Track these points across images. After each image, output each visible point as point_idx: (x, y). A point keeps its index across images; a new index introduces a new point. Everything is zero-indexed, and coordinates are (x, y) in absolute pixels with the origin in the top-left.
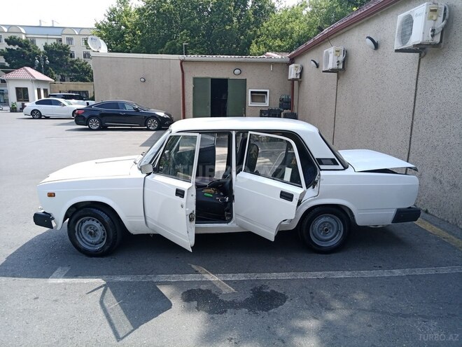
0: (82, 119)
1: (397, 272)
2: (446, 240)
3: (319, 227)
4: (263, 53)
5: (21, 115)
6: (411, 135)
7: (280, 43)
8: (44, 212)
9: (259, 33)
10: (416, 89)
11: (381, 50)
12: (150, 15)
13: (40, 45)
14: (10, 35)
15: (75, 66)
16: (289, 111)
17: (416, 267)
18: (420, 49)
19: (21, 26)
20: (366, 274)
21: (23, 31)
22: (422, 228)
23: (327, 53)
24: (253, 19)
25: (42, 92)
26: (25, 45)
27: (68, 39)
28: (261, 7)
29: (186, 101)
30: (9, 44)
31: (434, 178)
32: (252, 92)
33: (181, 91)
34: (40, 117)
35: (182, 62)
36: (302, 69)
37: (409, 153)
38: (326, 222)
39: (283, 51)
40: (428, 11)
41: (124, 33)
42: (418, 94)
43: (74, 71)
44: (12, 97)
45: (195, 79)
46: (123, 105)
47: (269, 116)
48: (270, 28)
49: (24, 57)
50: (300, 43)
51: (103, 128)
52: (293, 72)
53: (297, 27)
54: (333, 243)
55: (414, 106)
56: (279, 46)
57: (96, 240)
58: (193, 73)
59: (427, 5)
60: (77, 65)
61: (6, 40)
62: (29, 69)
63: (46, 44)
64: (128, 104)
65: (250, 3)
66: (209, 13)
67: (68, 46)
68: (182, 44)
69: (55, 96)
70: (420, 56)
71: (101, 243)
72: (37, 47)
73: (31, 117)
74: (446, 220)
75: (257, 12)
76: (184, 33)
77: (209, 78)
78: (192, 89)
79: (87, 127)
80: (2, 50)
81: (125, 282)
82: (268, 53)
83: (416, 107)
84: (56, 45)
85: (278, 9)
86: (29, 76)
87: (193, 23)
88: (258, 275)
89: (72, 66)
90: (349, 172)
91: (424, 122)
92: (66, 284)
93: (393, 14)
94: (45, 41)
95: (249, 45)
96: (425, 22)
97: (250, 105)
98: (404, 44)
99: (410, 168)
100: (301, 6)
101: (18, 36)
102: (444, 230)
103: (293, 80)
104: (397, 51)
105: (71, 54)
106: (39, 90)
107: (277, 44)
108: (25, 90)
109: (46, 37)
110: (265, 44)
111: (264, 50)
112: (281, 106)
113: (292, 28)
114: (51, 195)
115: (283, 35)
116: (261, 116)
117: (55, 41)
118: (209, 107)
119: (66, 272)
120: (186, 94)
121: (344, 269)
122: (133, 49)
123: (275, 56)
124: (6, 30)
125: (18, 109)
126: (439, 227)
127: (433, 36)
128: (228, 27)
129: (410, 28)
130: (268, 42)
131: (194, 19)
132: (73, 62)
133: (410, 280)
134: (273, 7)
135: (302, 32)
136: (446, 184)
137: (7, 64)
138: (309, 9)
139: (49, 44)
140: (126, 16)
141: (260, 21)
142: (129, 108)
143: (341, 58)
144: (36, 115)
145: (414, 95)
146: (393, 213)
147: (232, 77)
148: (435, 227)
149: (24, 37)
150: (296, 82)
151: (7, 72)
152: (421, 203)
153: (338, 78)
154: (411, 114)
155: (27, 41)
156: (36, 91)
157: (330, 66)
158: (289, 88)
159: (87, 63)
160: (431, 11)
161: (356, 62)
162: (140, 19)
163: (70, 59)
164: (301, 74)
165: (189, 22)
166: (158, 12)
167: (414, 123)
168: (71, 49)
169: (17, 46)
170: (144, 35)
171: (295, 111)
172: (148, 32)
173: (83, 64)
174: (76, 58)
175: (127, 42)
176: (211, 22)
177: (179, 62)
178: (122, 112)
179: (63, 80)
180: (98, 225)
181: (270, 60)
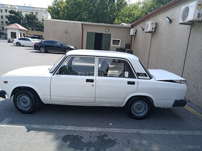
0: (37, 48)
1: (173, 132)
2: (198, 117)
3: (136, 106)
4: (120, 23)
5: (12, 44)
6: (184, 64)
7: (128, 19)
8: (2, 90)
9: (119, 14)
10: (188, 43)
11: (173, 23)
12: (71, 4)
13: (24, 14)
14: (11, 9)
15: (38, 24)
16: (129, 50)
17: (183, 130)
18: (192, 23)
19: (16, 6)
20: (157, 132)
21: (17, 8)
22: (187, 110)
23: (148, 23)
24: (116, 8)
25: (22, 34)
26: (17, 14)
27: (36, 12)
28: (121, 3)
29: (83, 42)
30: (10, 13)
31: (194, 86)
32: (113, 40)
33: (81, 38)
34: (20, 45)
35: (82, 24)
36: (136, 31)
37: (183, 73)
38: (140, 104)
39: (129, 23)
40: (197, 5)
41: (60, 11)
42: (189, 45)
43: (38, 26)
44: (9, 36)
45: (88, 33)
46: (56, 42)
47: (120, 51)
48: (124, 12)
49: (16, 19)
50: (137, 20)
51: (46, 52)
52: (132, 32)
53: (136, 13)
54: (142, 114)
55: (187, 50)
56: (128, 21)
57: (26, 106)
58: (87, 30)
59: (197, 2)
60: (39, 24)
61: (9, 11)
62: (17, 24)
63: (26, 14)
64: (58, 42)
65: (116, 1)
66: (98, 4)
67: (36, 15)
68: (84, 17)
69: (27, 37)
70: (191, 27)
71: (29, 107)
72: (22, 15)
73: (16, 45)
74: (199, 106)
75: (119, 5)
76: (86, 13)
77: (94, 33)
78: (86, 37)
79: (39, 51)
80: (7, 16)
81: (37, 128)
82: (122, 23)
83: (188, 51)
84: (30, 15)
85: (128, 4)
86: (17, 27)
87: (90, 8)
88: (103, 129)
89: (37, 24)
90: (153, 80)
91: (191, 58)
92: (7, 127)
93: (179, 6)
94: (26, 13)
95: (114, 19)
96: (195, 10)
97: (112, 46)
98: (184, 21)
99: (183, 80)
100: (139, 3)
101: (14, 10)
102: (197, 111)
103: (132, 36)
104: (180, 24)
105: (37, 19)
106: (21, 34)
107: (127, 20)
108: (15, 33)
109: (26, 11)
110: (121, 19)
111: (121, 22)
112: (126, 47)
113: (134, 13)
114: (6, 82)
115: (129, 16)
116: (117, 51)
117: (30, 13)
118: (93, 45)
119: (9, 121)
120: (83, 39)
121: (147, 129)
122: (63, 18)
123: (125, 24)
124: (9, 7)
125: (11, 41)
126: (195, 110)
127: (198, 17)
128: (106, 11)
129: (187, 13)
130: (122, 18)
131: (91, 6)
132: (37, 23)
133: (179, 137)
134: (126, 3)
135: (138, 15)
136: (200, 89)
137: (9, 22)
138: (142, 5)
139: (28, 14)
140: (61, 4)
141: (120, 9)
142: (58, 44)
143: (154, 26)
144: (18, 44)
145: (187, 45)
146: (173, 102)
147: (104, 32)
148: (193, 109)
149: (17, 11)
150: (133, 37)
151: (8, 25)
152: (187, 97)
153: (152, 36)
154: (185, 54)
155: (18, 12)
156: (20, 34)
157: (149, 30)
158: (130, 39)
159: (43, 23)
160: (198, 5)
161: (161, 29)
162: (67, 5)
163: (36, 21)
164: (136, 33)
165: (89, 8)
166: (75, 2)
167: (186, 58)
168: (37, 17)
169: (14, 14)
170: (68, 12)
171: (132, 50)
172: (70, 11)
173: (41, 24)
174: (39, 21)
175: (60, 15)
176: (98, 9)
177: (81, 24)
178: (55, 45)
179: (32, 30)
180: (28, 98)
181: (122, 26)
